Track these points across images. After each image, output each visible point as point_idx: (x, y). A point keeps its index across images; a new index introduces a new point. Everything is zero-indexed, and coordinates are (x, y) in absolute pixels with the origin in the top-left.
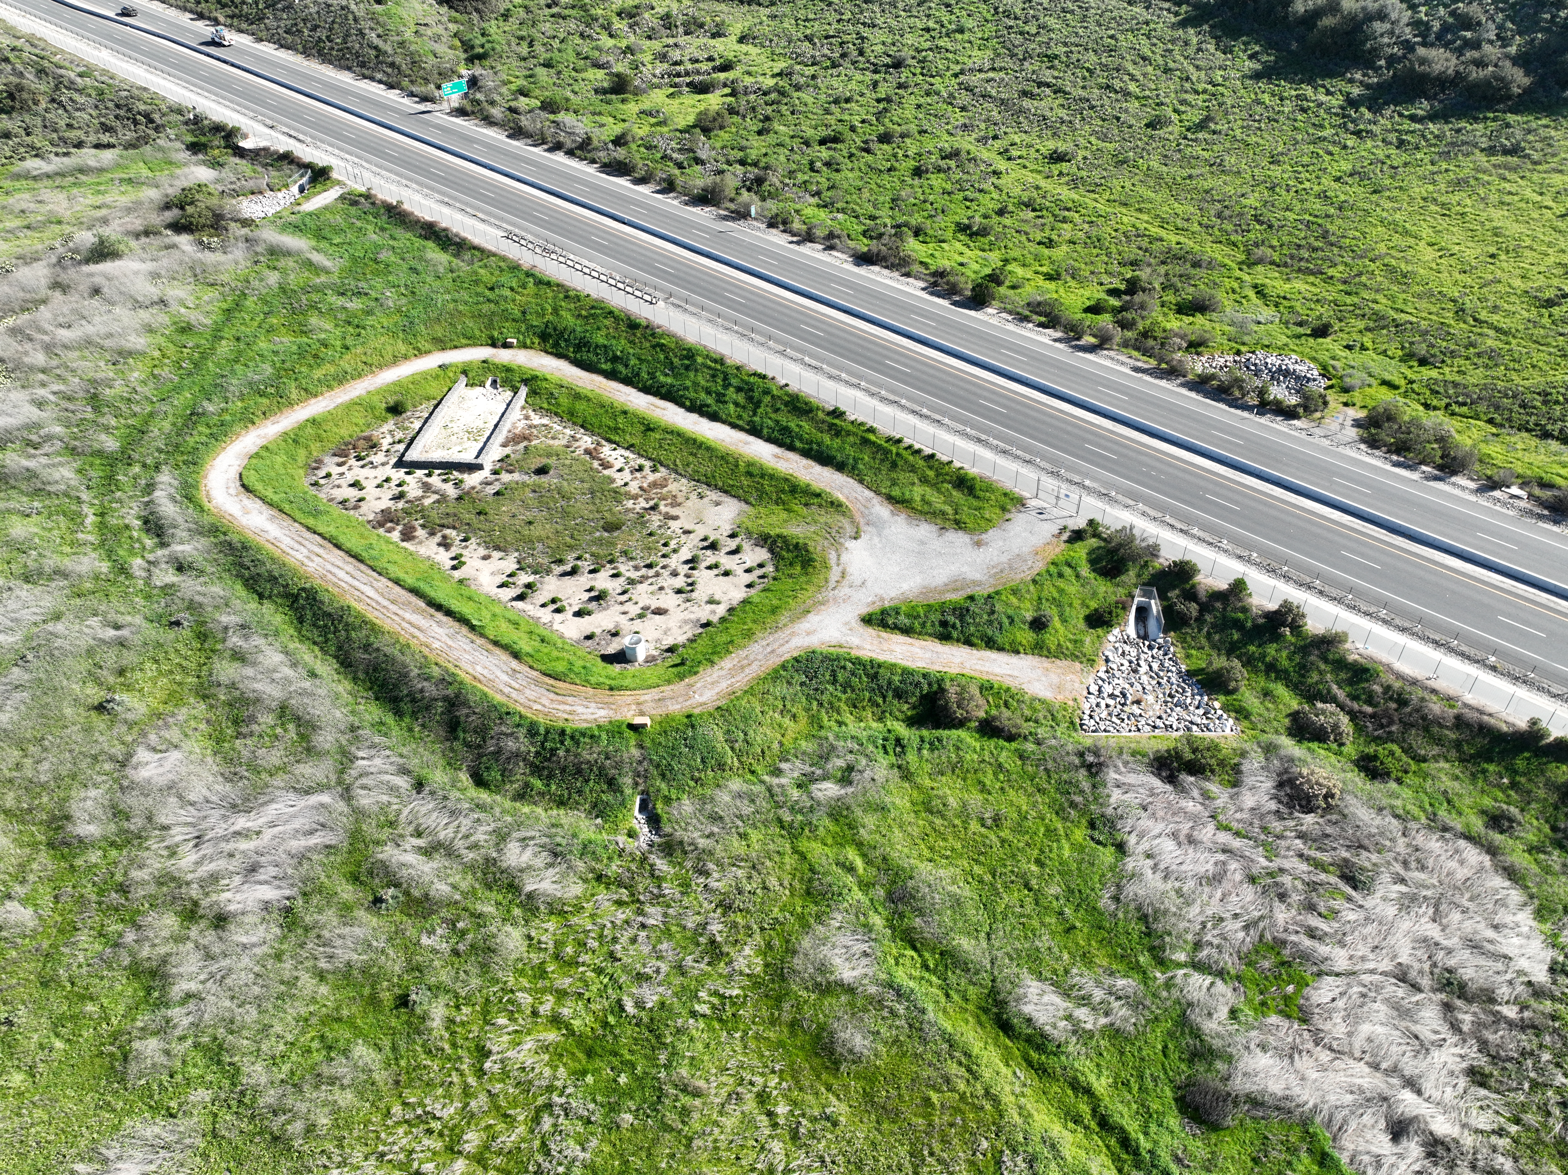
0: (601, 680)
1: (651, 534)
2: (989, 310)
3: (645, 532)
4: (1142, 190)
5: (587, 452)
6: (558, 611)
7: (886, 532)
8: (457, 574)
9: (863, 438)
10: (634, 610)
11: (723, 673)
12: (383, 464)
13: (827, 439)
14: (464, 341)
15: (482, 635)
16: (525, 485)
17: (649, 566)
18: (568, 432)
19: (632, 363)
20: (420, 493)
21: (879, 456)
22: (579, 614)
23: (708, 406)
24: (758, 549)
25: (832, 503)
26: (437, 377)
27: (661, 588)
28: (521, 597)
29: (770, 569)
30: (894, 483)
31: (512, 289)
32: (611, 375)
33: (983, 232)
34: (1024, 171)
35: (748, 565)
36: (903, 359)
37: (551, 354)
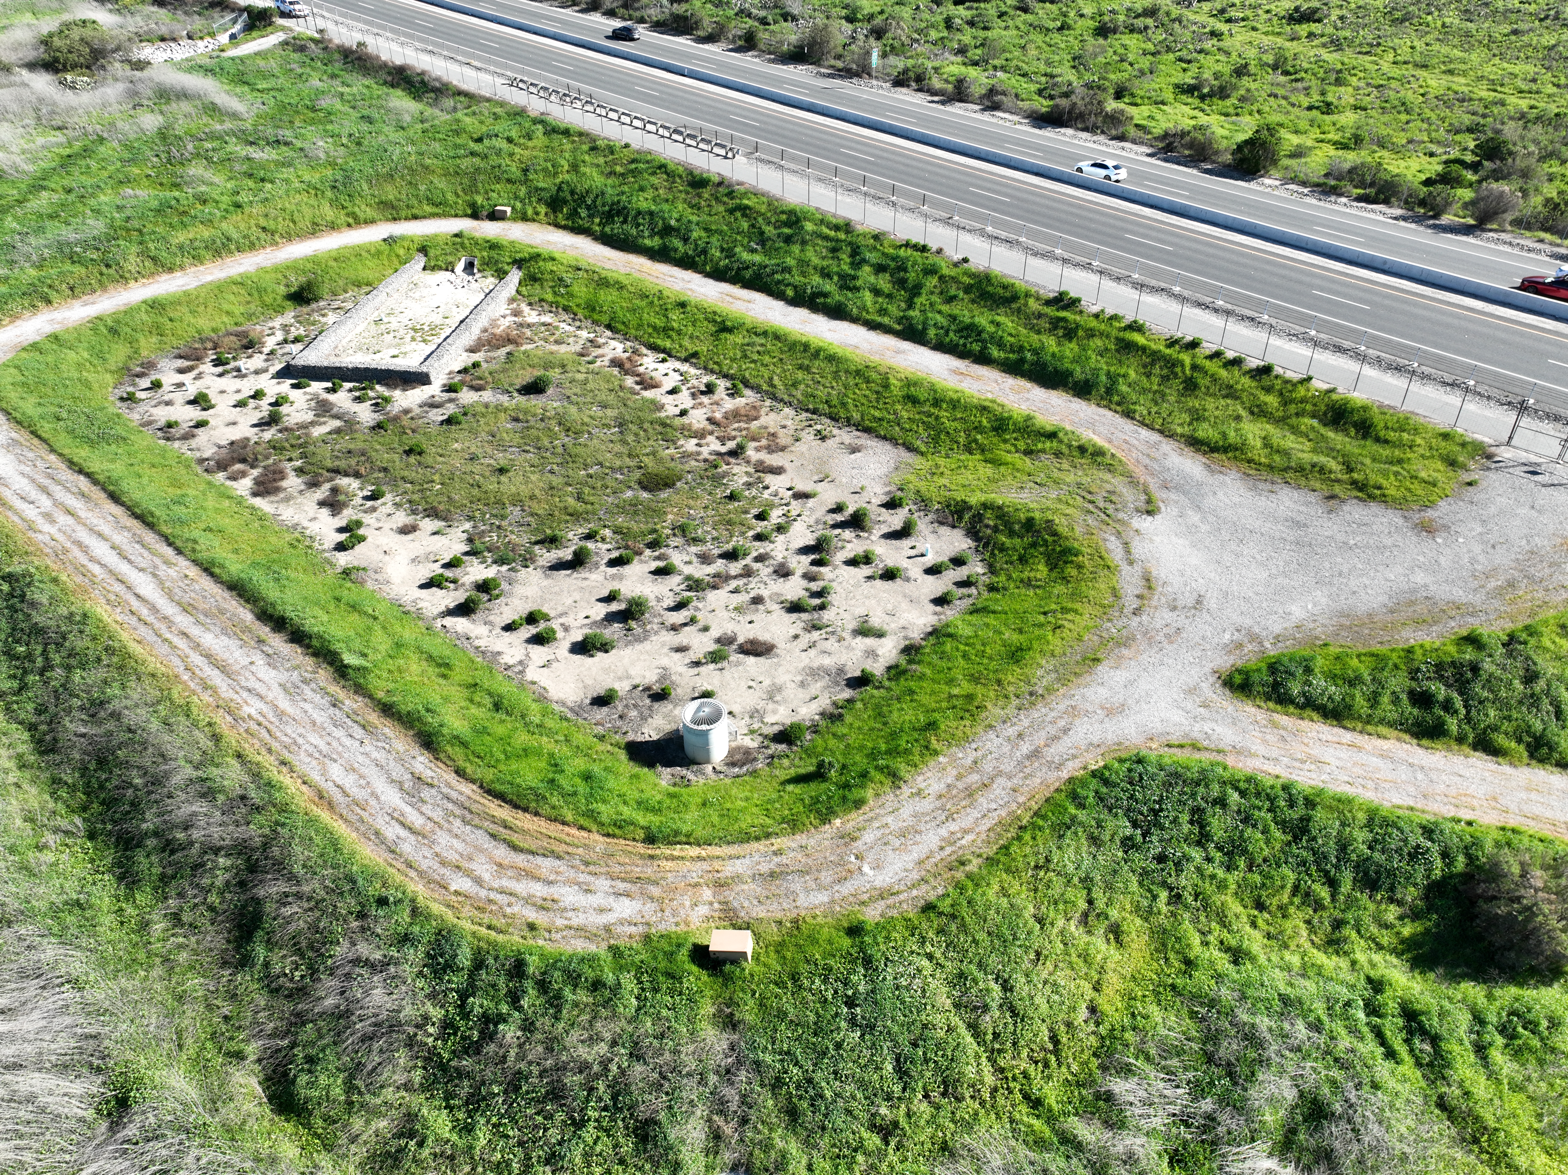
0: (627, 812)
1: (732, 497)
2: (1267, 181)
3: (719, 493)
4: (1445, 50)
5: (616, 363)
6: (539, 640)
7: (1209, 502)
8: (343, 559)
9: (1119, 340)
10: (702, 644)
11: (926, 805)
12: (257, 372)
13: (1051, 343)
14: (428, 209)
15: (360, 690)
16: (499, 408)
17: (731, 556)
18: (584, 334)
19: (695, 235)
20: (309, 416)
21: (1157, 370)
22: (583, 648)
23: (826, 295)
24: (944, 530)
25: (1082, 449)
26: (378, 254)
27: (757, 600)
28: (465, 609)
29: (976, 568)
30: (1197, 417)
31: (510, 140)
32: (661, 255)
33: (1222, 93)
34: (1254, 34)
35: (930, 559)
36: (1154, 234)
37: (564, 228)
